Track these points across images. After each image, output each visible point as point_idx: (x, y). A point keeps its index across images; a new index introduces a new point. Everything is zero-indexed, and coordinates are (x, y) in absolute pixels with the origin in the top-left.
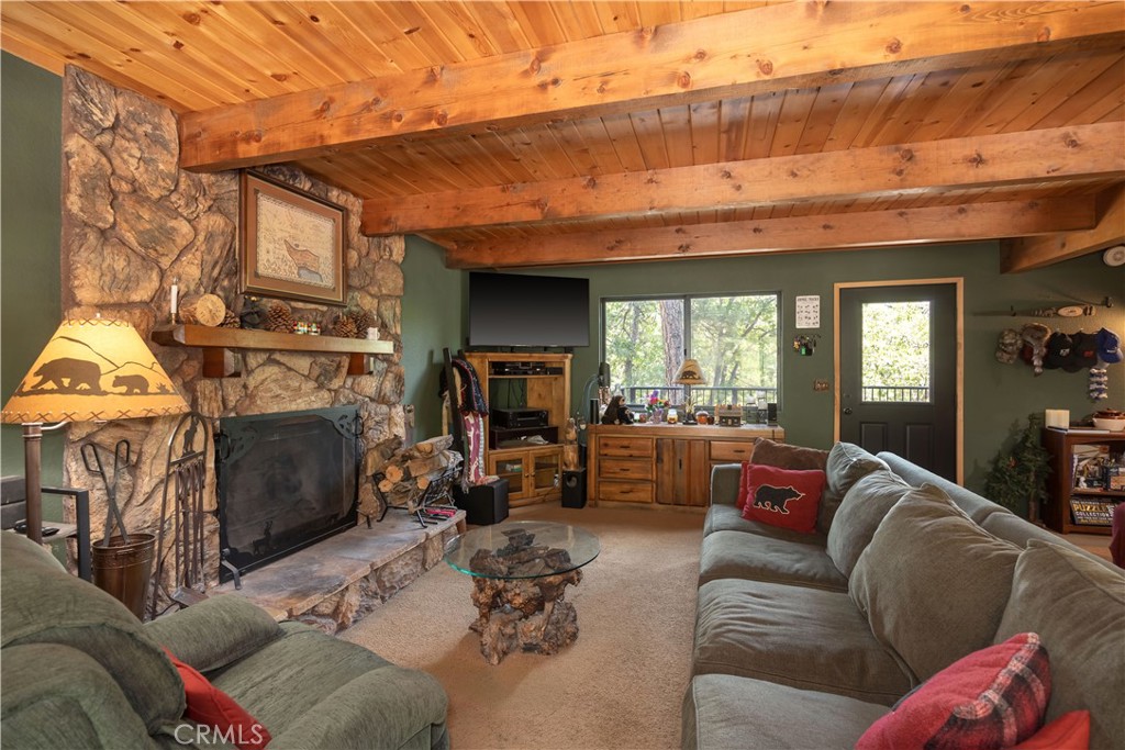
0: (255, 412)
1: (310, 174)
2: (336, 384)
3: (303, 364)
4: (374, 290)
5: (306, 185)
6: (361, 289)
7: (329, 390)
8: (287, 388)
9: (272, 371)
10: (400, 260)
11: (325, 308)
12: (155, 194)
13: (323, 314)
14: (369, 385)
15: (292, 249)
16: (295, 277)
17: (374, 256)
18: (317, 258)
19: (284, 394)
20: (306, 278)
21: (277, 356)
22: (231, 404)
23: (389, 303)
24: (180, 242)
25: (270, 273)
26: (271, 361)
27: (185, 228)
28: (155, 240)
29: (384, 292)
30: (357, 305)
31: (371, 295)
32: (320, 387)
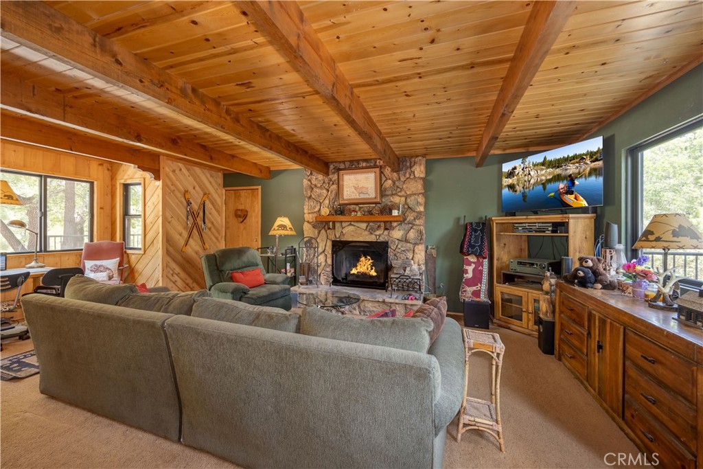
0: (345, 240)
1: (366, 160)
2: (378, 233)
3: (364, 225)
4: (403, 193)
5: (364, 164)
6: (392, 195)
7: (376, 235)
8: (356, 233)
9: (351, 228)
10: (423, 175)
11: (374, 205)
12: (319, 185)
13: (374, 207)
14: (397, 234)
15: (356, 188)
16: (358, 197)
17: (403, 179)
18: (367, 188)
19: (355, 235)
20: (362, 196)
21: (352, 223)
22: (338, 236)
23: (413, 198)
24: (325, 195)
25: (348, 198)
26: (351, 224)
27: (325, 191)
28: (319, 196)
29: (408, 193)
30: (391, 202)
31: (400, 196)
32: (371, 233)
